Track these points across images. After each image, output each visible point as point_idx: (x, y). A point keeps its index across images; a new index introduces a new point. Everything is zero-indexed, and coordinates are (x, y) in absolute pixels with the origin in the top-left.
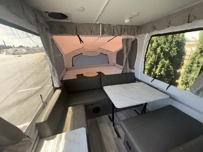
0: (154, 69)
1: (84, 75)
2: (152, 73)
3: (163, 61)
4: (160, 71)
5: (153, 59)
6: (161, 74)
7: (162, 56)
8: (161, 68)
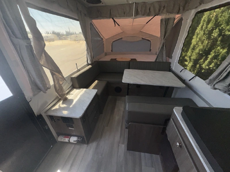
0: (202, 60)
1: (117, 59)
2: (198, 66)
3: (218, 50)
4: (210, 63)
5: (204, 46)
6: (210, 68)
7: (219, 43)
8: (212, 59)
